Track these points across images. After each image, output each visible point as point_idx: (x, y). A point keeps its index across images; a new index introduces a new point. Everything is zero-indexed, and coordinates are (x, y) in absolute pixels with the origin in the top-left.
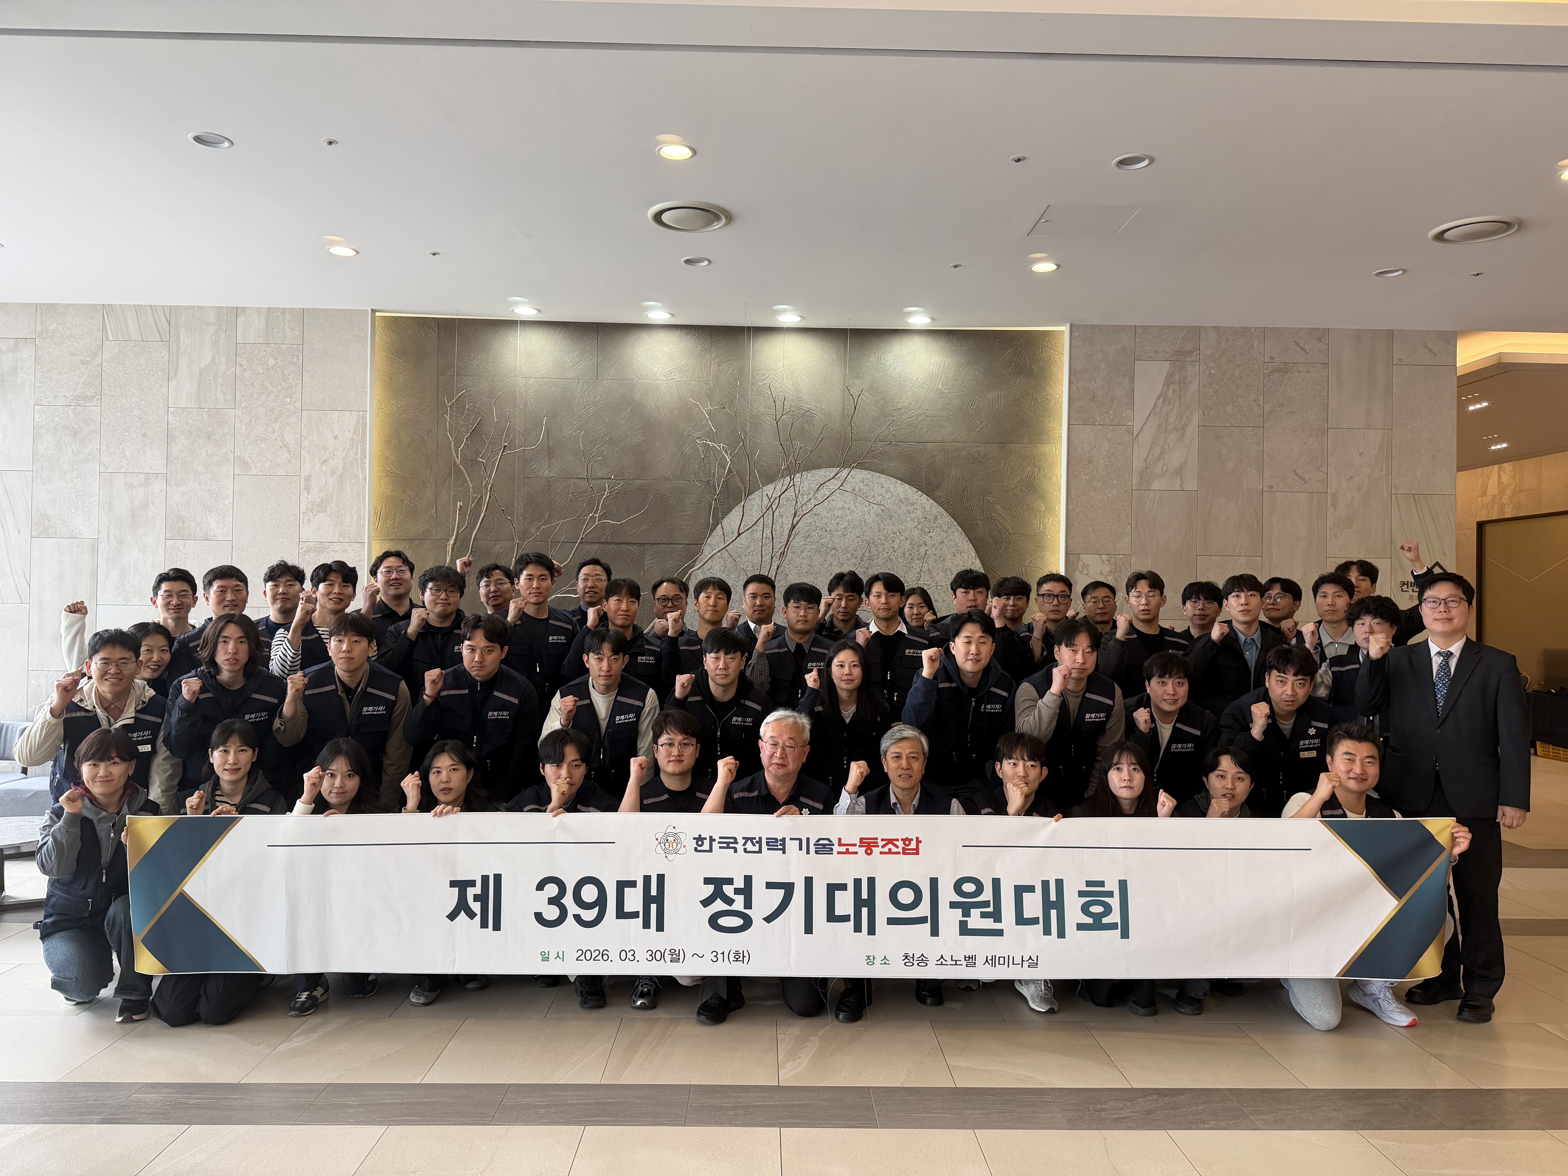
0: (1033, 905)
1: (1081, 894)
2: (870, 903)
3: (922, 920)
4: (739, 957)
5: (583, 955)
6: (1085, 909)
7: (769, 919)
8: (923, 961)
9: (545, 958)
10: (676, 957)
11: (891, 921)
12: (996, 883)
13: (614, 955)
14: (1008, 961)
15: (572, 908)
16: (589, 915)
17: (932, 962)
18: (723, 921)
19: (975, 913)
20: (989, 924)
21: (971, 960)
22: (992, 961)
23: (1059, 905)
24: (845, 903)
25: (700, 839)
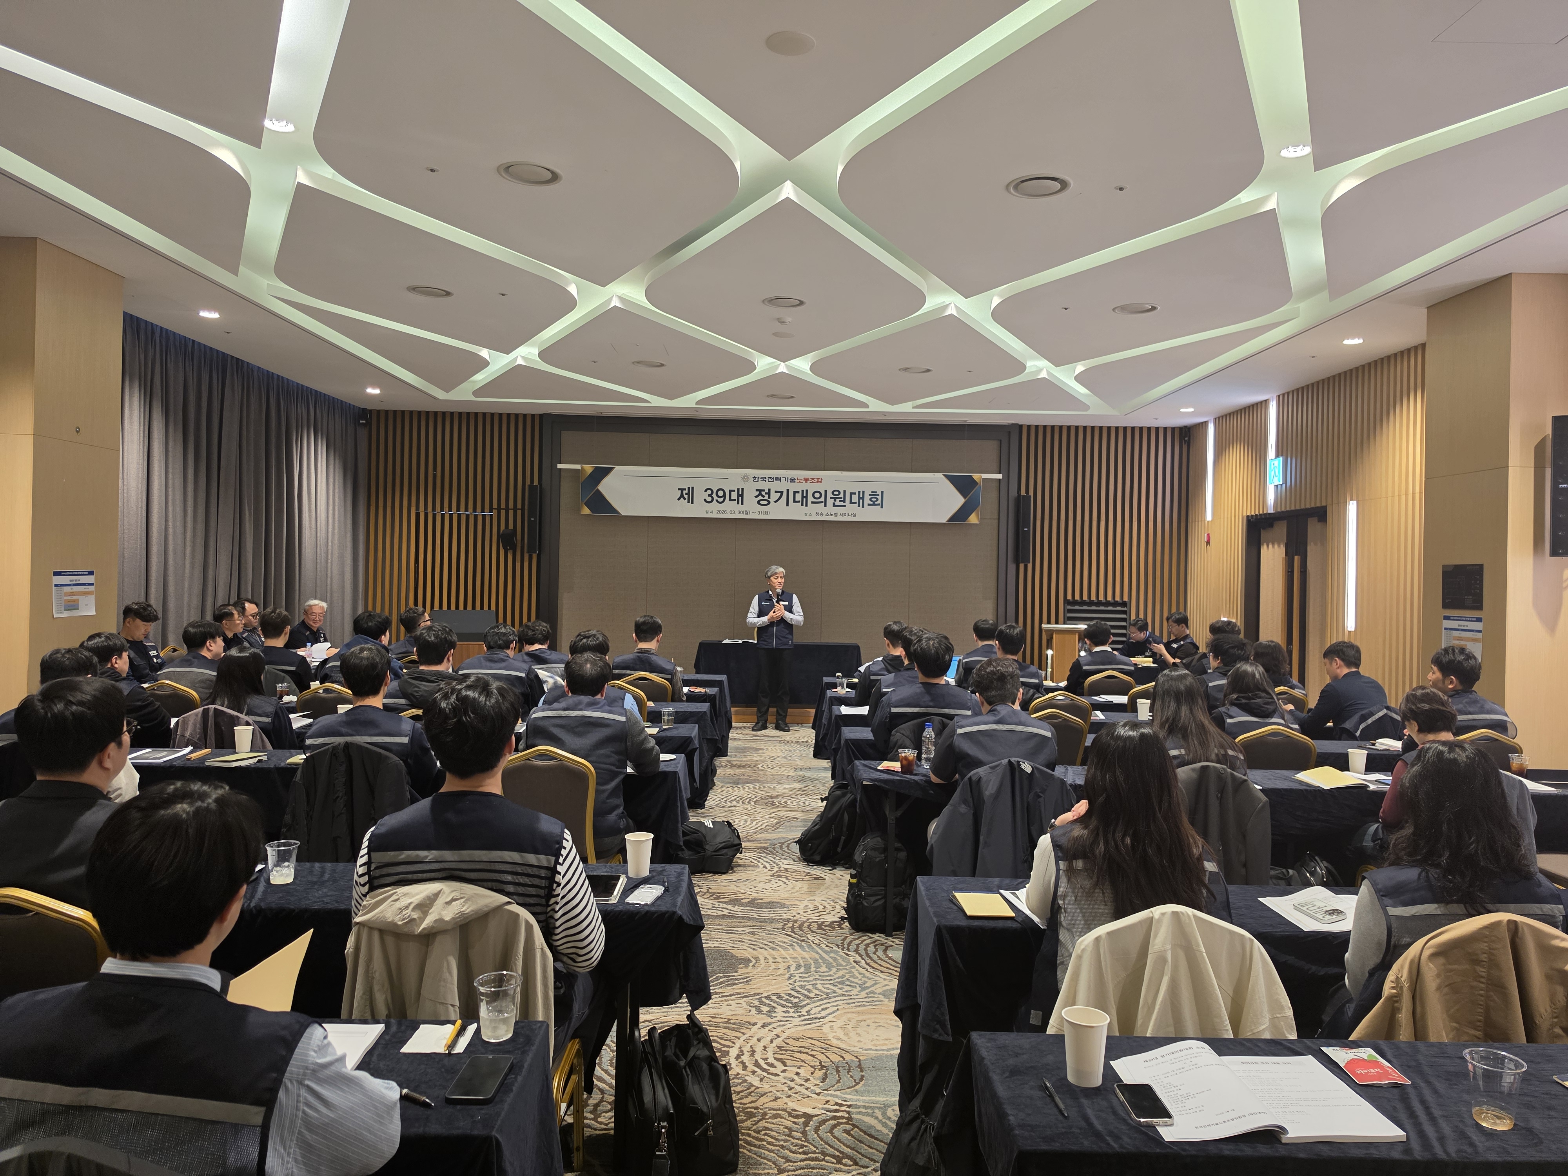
0: (855, 498)
1: (870, 495)
2: (806, 497)
3: (822, 502)
4: (766, 513)
5: (718, 512)
6: (870, 500)
7: (775, 502)
8: (822, 514)
9: (707, 513)
10: (747, 513)
11: (812, 502)
12: (845, 492)
13: (728, 512)
14: (846, 515)
15: (716, 498)
16: (721, 500)
17: (824, 515)
18: (761, 502)
19: (838, 500)
20: (842, 503)
21: (836, 514)
22: (842, 515)
23: (863, 498)
24: (799, 497)
25: (755, 478)
